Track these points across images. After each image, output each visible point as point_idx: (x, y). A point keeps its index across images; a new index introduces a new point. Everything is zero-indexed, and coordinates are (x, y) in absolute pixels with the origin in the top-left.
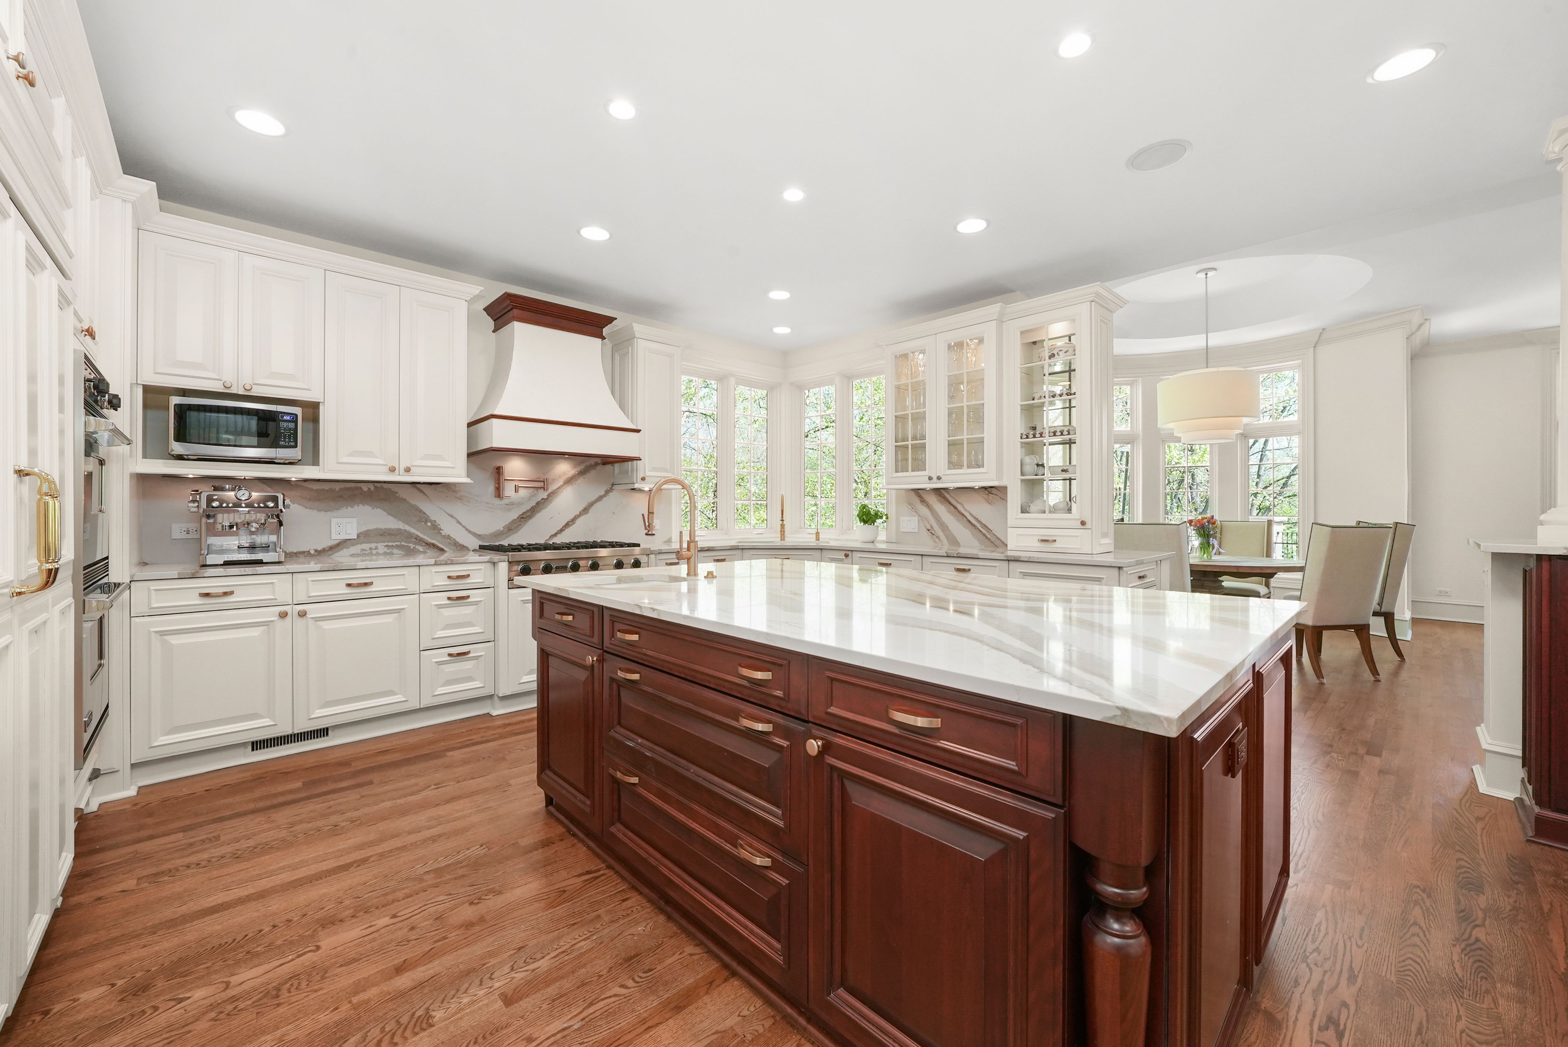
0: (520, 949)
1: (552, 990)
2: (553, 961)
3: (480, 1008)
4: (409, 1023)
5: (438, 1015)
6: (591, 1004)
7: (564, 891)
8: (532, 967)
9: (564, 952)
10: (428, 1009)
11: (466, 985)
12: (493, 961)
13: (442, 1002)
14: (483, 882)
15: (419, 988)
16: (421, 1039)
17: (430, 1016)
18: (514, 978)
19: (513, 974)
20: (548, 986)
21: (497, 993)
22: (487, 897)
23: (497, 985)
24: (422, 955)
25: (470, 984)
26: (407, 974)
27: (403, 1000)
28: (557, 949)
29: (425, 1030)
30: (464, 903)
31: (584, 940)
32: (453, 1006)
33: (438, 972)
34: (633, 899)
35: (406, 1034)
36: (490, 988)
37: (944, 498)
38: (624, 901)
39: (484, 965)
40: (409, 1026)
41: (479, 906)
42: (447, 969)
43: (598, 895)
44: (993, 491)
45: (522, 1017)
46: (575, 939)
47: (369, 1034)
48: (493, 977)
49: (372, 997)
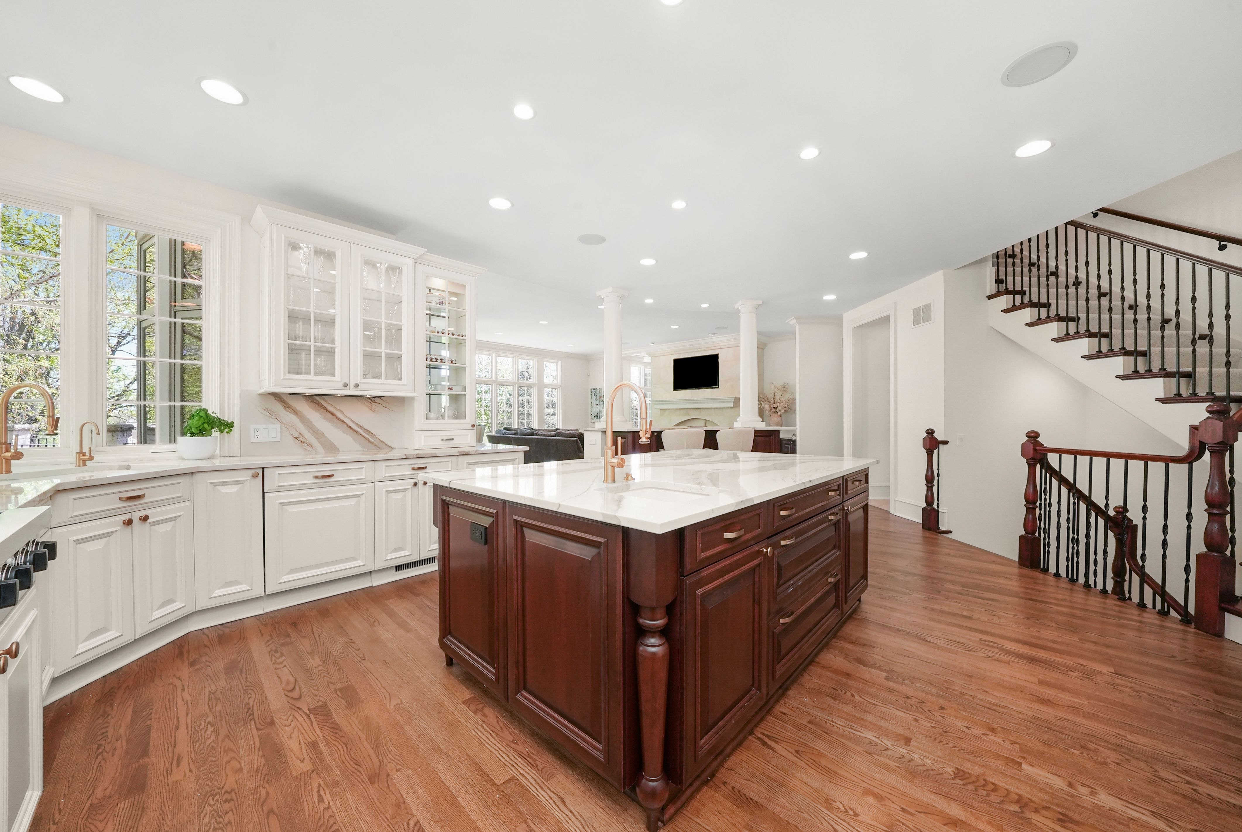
0: (870, 754)
1: (882, 723)
2: (863, 731)
3: (925, 751)
4: (969, 783)
5: (950, 770)
6: (874, 704)
7: (797, 751)
8: (877, 740)
9: (852, 729)
10: (953, 779)
11: (920, 768)
12: (891, 763)
13: (942, 774)
14: (825, 824)
15: (949, 796)
16: (967, 769)
17: (954, 773)
18: (892, 745)
19: (890, 747)
20: (881, 726)
21: (908, 748)
22: (841, 806)
23: (904, 751)
24: (929, 816)
25: (917, 766)
26: (950, 813)
27: (965, 799)
28: (853, 733)
29: (963, 771)
30: (860, 822)
31: (835, 723)
32: (938, 766)
33: (930, 793)
34: (781, 710)
35: (975, 779)
36: (909, 753)
37: (318, 404)
38: (785, 714)
39: (899, 767)
40: (971, 781)
41: (854, 806)
42: (923, 788)
43: (789, 729)
44: (376, 400)
45: (909, 729)
46: (837, 727)
47: (999, 801)
48: (901, 757)
49: (985, 823)
